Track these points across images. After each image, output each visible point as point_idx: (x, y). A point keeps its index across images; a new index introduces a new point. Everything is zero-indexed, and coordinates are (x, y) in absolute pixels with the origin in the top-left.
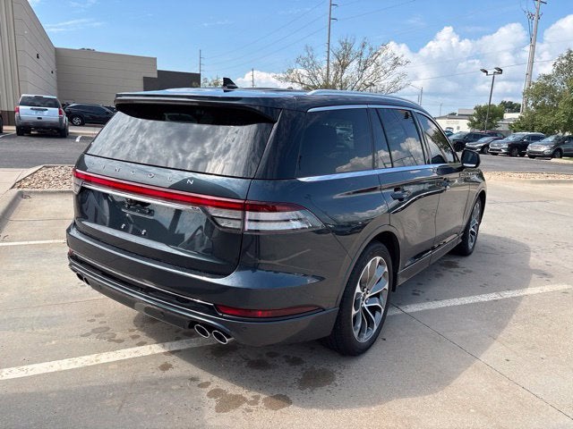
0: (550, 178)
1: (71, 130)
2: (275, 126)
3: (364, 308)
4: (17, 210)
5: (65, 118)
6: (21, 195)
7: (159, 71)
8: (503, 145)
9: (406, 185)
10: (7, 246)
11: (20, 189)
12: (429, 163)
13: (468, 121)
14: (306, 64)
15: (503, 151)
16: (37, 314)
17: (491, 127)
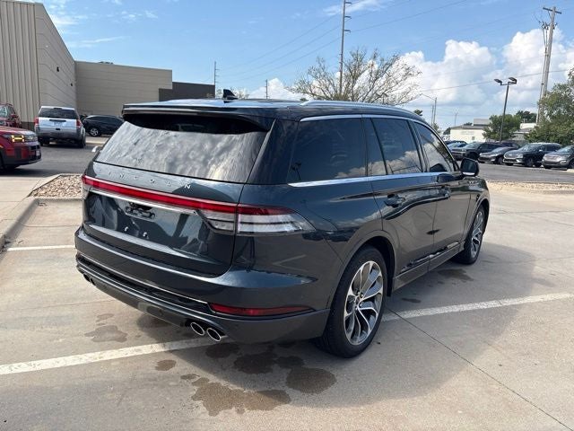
0: (563, 189)
1: (89, 140)
2: (268, 134)
3: (357, 312)
4: (33, 216)
5: (83, 129)
6: (37, 202)
7: (174, 83)
8: (518, 155)
9: (401, 192)
10: (22, 251)
11: (37, 197)
12: (426, 172)
13: (483, 132)
14: (318, 75)
15: (518, 161)
16: (47, 314)
17: (507, 138)
